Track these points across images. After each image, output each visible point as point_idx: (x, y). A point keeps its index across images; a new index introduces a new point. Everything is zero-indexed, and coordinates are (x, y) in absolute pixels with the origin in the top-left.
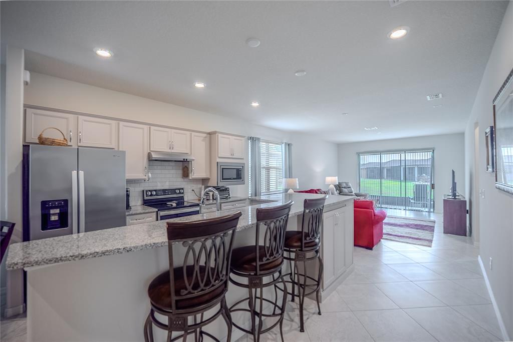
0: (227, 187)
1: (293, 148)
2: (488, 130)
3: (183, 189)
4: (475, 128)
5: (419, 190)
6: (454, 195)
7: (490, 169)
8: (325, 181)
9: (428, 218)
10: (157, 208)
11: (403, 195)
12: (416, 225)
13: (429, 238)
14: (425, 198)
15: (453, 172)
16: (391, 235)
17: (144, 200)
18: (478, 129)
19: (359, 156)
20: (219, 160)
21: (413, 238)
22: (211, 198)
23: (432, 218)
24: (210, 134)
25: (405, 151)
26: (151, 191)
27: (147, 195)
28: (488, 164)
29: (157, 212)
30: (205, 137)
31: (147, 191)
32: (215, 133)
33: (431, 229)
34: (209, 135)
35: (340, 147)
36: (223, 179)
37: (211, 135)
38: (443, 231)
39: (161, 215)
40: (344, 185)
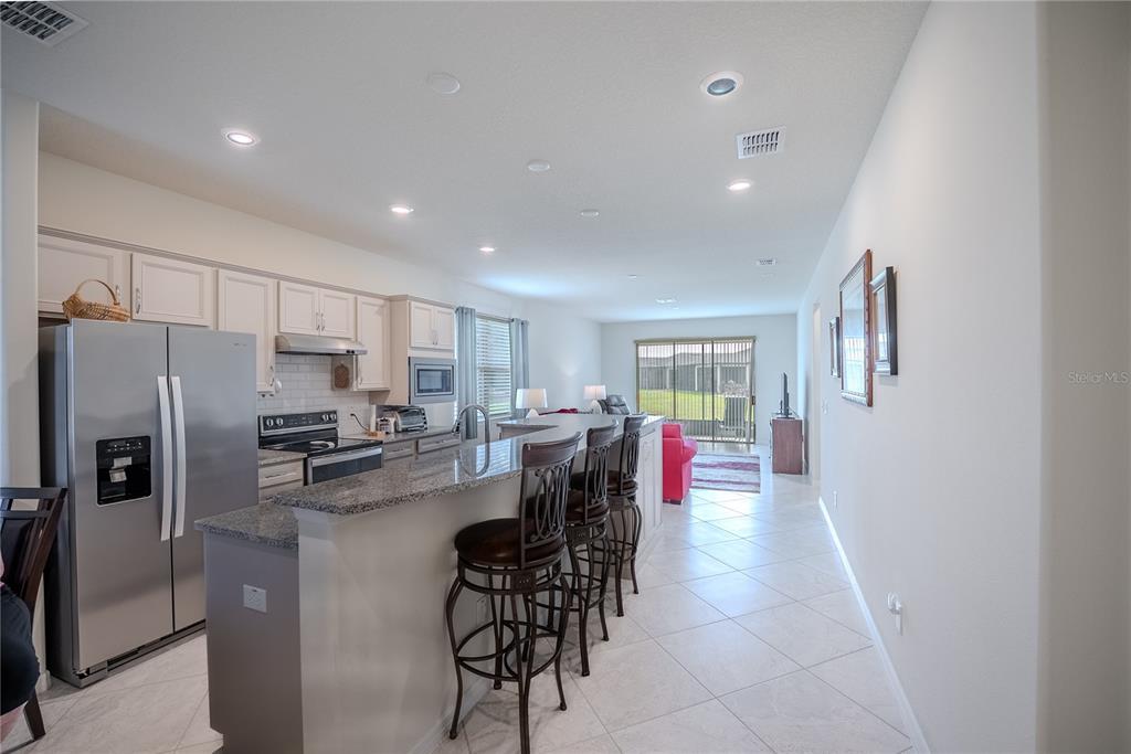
0: (421, 406)
1: (531, 330)
2: (834, 322)
3: (335, 412)
4: (815, 310)
5: (734, 408)
6: (787, 413)
7: (835, 374)
8: (582, 392)
9: (746, 452)
10: (304, 452)
11: (708, 417)
12: (734, 464)
13: (757, 481)
14: (741, 419)
15: (785, 376)
16: (701, 480)
17: (260, 437)
18: (818, 313)
19: (637, 346)
20: (412, 353)
21: (733, 483)
22: (393, 430)
23: (753, 453)
24: (390, 299)
25: (713, 341)
26: (274, 418)
27: (266, 428)
28: (833, 367)
29: (305, 460)
30: (382, 306)
31: (265, 418)
32: (404, 298)
33: (755, 468)
34: (388, 303)
35: (605, 329)
36: (419, 391)
37: (393, 302)
38: (771, 470)
39: (314, 465)
40: (615, 401)
